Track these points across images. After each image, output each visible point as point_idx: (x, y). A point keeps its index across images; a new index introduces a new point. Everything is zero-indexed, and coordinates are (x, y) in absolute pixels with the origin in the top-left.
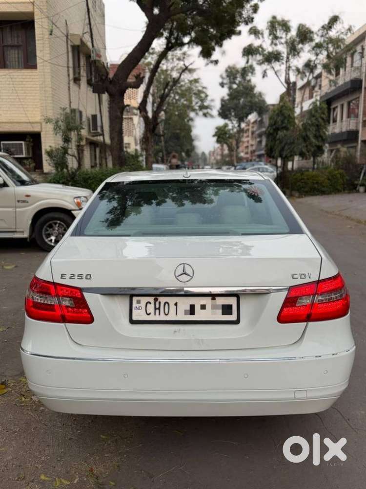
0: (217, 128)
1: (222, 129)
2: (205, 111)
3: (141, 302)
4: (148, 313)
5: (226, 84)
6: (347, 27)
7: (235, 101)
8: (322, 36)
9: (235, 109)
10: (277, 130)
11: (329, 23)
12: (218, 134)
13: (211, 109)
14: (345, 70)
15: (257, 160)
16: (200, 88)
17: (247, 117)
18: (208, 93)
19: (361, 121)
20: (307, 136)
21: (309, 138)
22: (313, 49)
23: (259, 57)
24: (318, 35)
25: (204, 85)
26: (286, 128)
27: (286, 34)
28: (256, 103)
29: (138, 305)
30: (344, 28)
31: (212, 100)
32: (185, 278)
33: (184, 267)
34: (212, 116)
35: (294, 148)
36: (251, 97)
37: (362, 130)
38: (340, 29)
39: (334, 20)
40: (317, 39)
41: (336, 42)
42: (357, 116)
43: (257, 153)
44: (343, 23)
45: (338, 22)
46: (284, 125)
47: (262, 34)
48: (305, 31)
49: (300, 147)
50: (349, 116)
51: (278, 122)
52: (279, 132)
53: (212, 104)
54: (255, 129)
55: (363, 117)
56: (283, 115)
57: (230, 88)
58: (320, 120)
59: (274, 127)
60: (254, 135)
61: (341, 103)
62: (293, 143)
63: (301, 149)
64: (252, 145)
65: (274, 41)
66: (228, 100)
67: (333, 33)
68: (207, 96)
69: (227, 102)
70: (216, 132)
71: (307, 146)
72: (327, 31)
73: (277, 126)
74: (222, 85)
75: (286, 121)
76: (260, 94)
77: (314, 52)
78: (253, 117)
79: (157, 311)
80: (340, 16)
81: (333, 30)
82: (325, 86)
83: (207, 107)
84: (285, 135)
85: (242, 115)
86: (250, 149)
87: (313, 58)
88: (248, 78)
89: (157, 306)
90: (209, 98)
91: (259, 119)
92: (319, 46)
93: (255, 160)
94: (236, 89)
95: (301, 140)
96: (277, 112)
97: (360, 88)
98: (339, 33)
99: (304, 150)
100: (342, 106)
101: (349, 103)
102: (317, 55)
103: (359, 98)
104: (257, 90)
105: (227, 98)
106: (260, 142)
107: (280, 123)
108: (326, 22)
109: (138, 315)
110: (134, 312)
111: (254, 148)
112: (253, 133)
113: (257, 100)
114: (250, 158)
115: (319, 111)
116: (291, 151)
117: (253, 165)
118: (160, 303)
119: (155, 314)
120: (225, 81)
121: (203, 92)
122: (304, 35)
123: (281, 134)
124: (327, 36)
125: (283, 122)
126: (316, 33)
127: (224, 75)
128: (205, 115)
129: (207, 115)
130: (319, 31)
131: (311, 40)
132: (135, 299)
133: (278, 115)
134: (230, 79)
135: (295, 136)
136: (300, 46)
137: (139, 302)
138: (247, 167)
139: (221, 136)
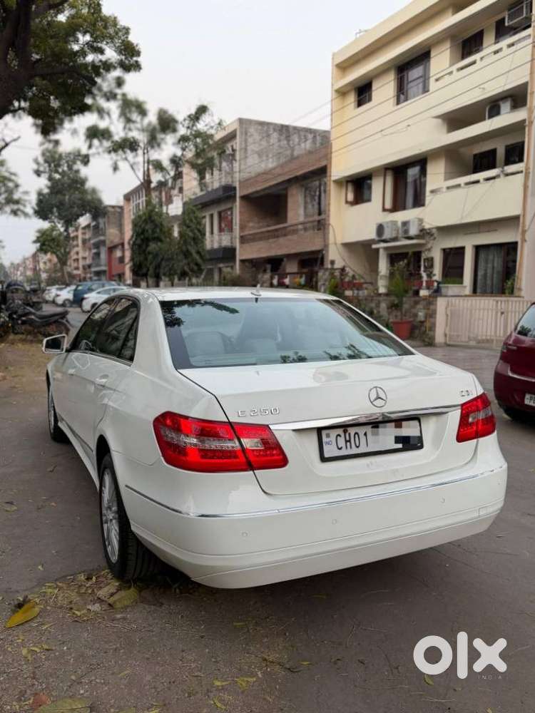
0: (39, 231)
1: (48, 233)
2: (15, 207)
3: (331, 435)
4: (340, 447)
5: (44, 172)
6: (217, 121)
7: (59, 196)
8: (188, 128)
9: (57, 207)
10: (146, 241)
11: (196, 113)
12: (41, 239)
13: (25, 206)
14: (212, 174)
15: (95, 278)
16: (6, 174)
17: (76, 220)
18: (20, 181)
19: (238, 236)
20: (188, 251)
21: (191, 254)
22: (179, 141)
23: (107, 144)
24: (183, 126)
25: (13, 170)
26: (159, 240)
27: (142, 120)
28: (89, 202)
29: (328, 440)
30: (213, 121)
31: (26, 193)
32: (379, 402)
33: (377, 390)
34: (26, 215)
35: (173, 264)
36: (82, 193)
37: (240, 247)
38: (209, 122)
39: (202, 110)
40: (182, 131)
41: (205, 137)
42: (231, 230)
43: (93, 269)
44: (212, 116)
45: (207, 113)
46: (156, 235)
47: (108, 114)
48: (167, 119)
49: (181, 264)
50: (221, 230)
51: (147, 231)
52: (151, 244)
53: (26, 197)
54: (87, 237)
55: (240, 233)
56: (153, 221)
57: (50, 179)
58: (196, 231)
59: (142, 237)
60: (87, 245)
61: (210, 213)
62: (172, 259)
63: (183, 267)
64: (84, 258)
65: (128, 126)
66: (48, 194)
67: (201, 126)
68: (17, 186)
69: (47, 196)
70: (38, 238)
71: (189, 264)
72: (194, 122)
73: (146, 235)
74: (38, 173)
75: (158, 230)
76: (94, 191)
77: (180, 146)
78: (84, 220)
79: (348, 444)
80: (209, 106)
81: (201, 121)
82: (188, 190)
83: (17, 202)
84: (160, 249)
85: (70, 217)
86: (81, 263)
87: (179, 153)
88: (75, 167)
89: (348, 438)
90: (21, 189)
91: (94, 224)
92: (184, 139)
93: (91, 278)
94: (59, 179)
95: (181, 257)
96: (144, 218)
97: (234, 197)
98: (208, 127)
99: (186, 268)
100: (212, 216)
101: (220, 214)
102: (184, 149)
103: (231, 209)
104: (90, 184)
105: (46, 191)
106: (98, 254)
107: (150, 231)
108: (193, 111)
109: (330, 451)
110: (326, 448)
111: (88, 262)
112: (84, 242)
113: (89, 197)
114: (83, 275)
115: (194, 221)
116: (170, 270)
117: (103, 286)
118: (349, 434)
119: (347, 448)
120: (42, 169)
121: (10, 180)
122: (167, 123)
123: (153, 246)
124: (195, 128)
125: (154, 232)
126: (181, 123)
127: (41, 160)
128: (15, 213)
129: (19, 213)
130: (185, 120)
131: (174, 130)
132: (324, 433)
133: (145, 221)
134: (50, 166)
135: (173, 250)
136: (162, 136)
137: (328, 436)
138: (94, 287)
139: (47, 243)
